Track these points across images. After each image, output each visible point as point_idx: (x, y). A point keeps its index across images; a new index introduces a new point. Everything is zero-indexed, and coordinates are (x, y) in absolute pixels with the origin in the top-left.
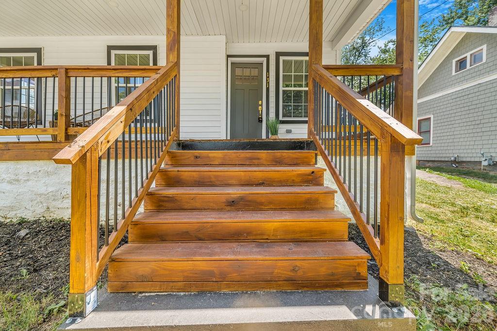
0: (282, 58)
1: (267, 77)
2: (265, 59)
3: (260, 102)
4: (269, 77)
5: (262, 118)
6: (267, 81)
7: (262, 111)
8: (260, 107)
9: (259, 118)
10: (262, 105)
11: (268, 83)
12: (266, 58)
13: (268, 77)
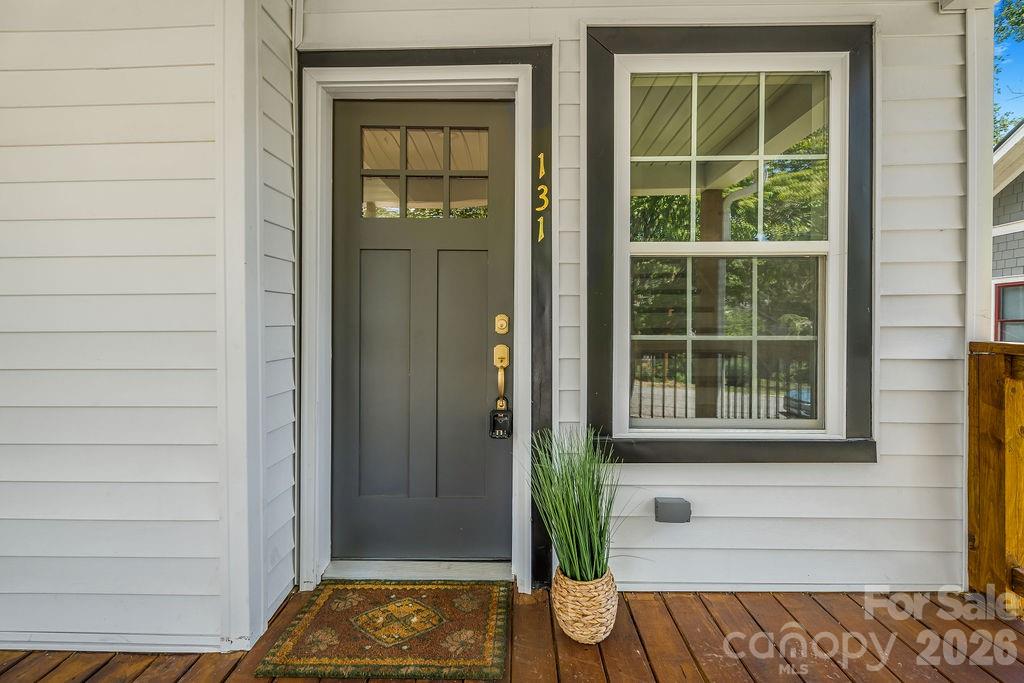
0: (626, 66)
1: (536, 181)
2: (523, 73)
3: (500, 323)
4: (547, 180)
5: (509, 411)
6: (536, 201)
7: (509, 371)
8: (500, 351)
9: (495, 413)
10: (508, 339)
11: (541, 215)
12: (529, 67)
13: (541, 180)
